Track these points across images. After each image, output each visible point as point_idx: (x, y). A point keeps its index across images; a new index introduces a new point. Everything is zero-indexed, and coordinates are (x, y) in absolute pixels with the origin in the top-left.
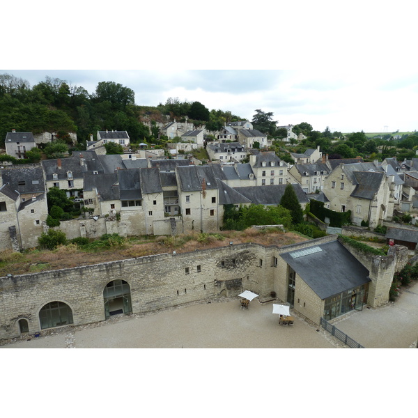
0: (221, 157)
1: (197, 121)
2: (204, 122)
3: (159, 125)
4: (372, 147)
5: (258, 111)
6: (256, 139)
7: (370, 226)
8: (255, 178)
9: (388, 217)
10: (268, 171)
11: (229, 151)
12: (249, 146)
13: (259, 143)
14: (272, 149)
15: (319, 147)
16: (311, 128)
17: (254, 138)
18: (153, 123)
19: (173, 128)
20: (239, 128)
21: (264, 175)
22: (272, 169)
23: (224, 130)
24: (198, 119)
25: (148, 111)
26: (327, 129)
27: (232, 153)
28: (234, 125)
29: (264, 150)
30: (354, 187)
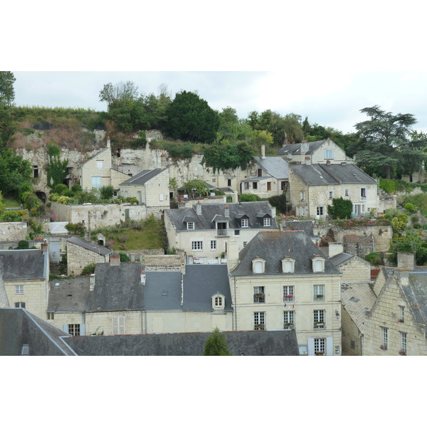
0: (198, 245)
1: (180, 145)
2: (197, 146)
3: (69, 156)
5: (371, 111)
6: (340, 191)
8: (229, 307)
10: (274, 288)
11: (222, 226)
12: (313, 212)
13: (349, 204)
14: (385, 220)
17: (331, 188)
18: (52, 151)
19: (100, 164)
20: (301, 159)
21: (260, 298)
22: (288, 282)
23: (257, 167)
24: (185, 137)
25: (45, 120)
27: (231, 232)
28: (294, 153)
29: (364, 222)
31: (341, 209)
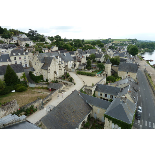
0: (3, 51)
2: (0, 34)
4: (80, 45)
5: (30, 30)
6: (27, 42)
7: (48, 81)
8: (10, 61)
9: (60, 76)
10: (17, 57)
11: (7, 48)
12: (23, 45)
13: (28, 44)
14: (34, 47)
15: (56, 45)
16: (61, 38)
17: (25, 42)
20: (20, 37)
21: (15, 59)
22: (20, 56)
23: (12, 38)
26: (65, 38)
27: (9, 49)
28: (18, 36)
29: (31, 47)
30: (43, 64)
31: (27, 45)
